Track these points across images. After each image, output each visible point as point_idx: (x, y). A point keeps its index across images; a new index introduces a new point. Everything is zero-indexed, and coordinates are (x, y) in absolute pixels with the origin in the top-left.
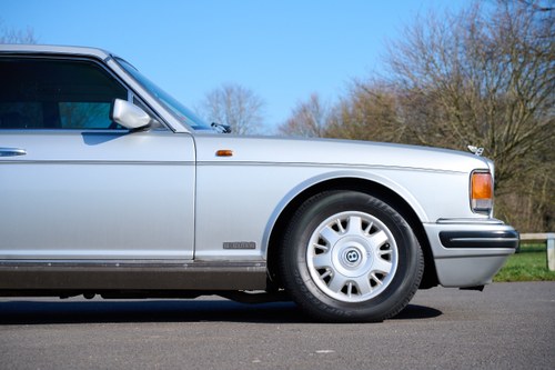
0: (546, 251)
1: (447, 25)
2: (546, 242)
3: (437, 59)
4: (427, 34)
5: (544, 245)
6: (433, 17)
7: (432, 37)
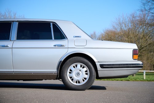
0: (143, 75)
1: (126, 18)
2: (143, 72)
3: (124, 26)
4: (121, 20)
5: (143, 73)
6: (123, 16)
7: (123, 21)
